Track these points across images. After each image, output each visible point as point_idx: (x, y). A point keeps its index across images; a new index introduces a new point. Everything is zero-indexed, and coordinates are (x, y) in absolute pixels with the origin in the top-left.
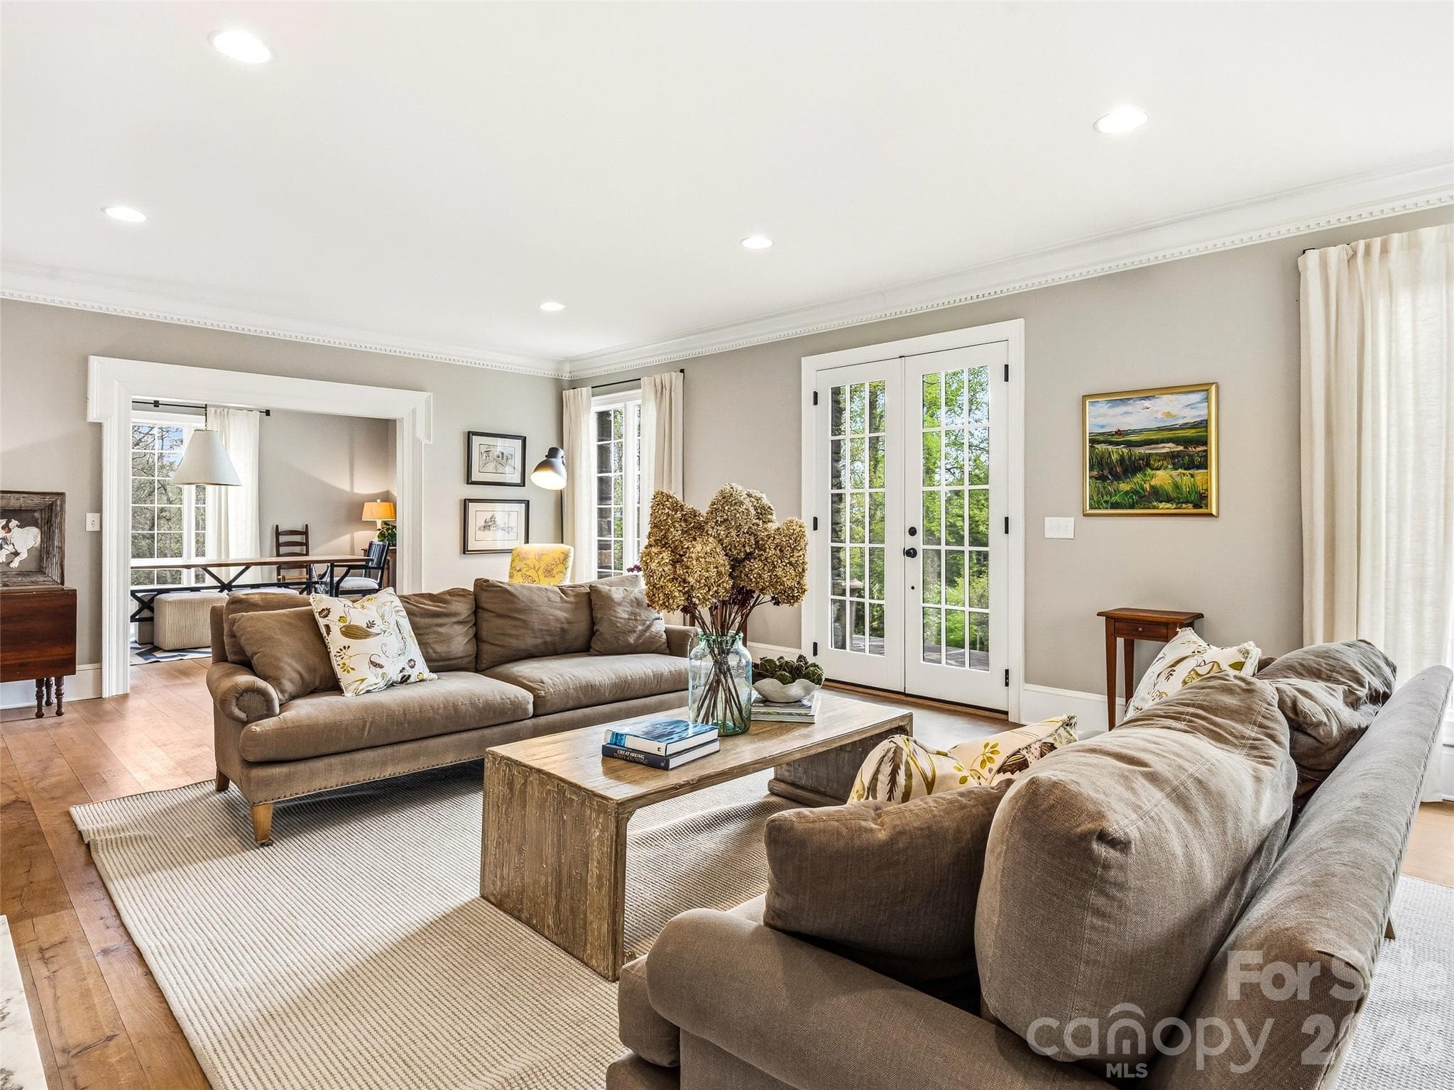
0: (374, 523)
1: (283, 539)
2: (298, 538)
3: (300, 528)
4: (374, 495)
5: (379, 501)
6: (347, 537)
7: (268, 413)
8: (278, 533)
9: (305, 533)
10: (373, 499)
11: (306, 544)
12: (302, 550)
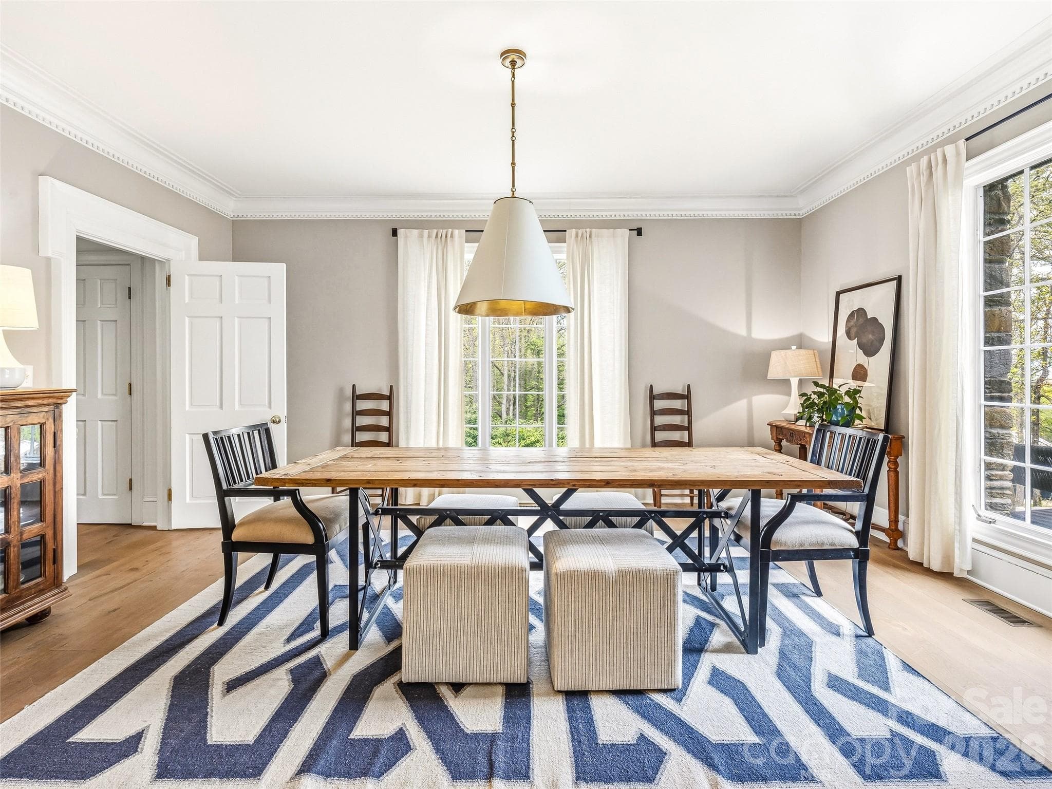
0: (786, 382)
1: (659, 404)
2: (678, 404)
3: (680, 389)
4: (787, 339)
5: (794, 348)
6: (742, 404)
7: (639, 232)
8: (652, 397)
9: (686, 396)
10: (784, 345)
11: (688, 413)
12: (683, 421)
